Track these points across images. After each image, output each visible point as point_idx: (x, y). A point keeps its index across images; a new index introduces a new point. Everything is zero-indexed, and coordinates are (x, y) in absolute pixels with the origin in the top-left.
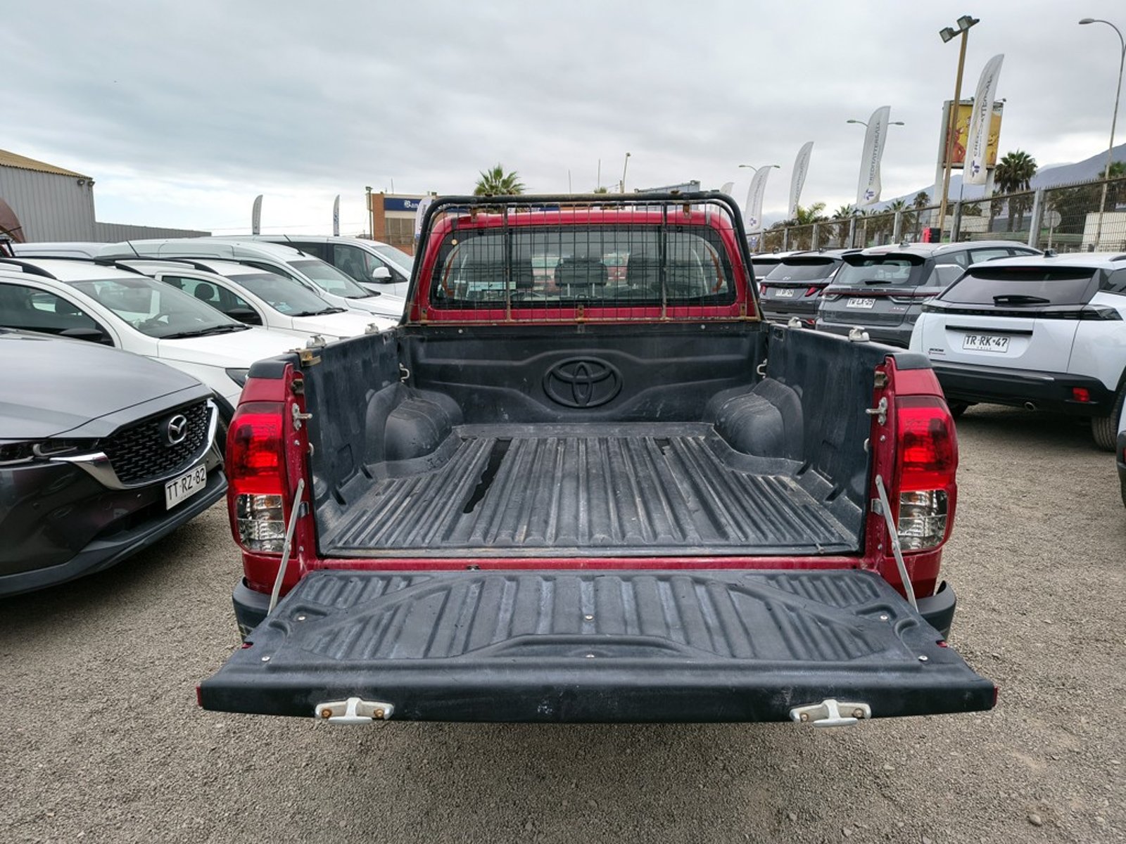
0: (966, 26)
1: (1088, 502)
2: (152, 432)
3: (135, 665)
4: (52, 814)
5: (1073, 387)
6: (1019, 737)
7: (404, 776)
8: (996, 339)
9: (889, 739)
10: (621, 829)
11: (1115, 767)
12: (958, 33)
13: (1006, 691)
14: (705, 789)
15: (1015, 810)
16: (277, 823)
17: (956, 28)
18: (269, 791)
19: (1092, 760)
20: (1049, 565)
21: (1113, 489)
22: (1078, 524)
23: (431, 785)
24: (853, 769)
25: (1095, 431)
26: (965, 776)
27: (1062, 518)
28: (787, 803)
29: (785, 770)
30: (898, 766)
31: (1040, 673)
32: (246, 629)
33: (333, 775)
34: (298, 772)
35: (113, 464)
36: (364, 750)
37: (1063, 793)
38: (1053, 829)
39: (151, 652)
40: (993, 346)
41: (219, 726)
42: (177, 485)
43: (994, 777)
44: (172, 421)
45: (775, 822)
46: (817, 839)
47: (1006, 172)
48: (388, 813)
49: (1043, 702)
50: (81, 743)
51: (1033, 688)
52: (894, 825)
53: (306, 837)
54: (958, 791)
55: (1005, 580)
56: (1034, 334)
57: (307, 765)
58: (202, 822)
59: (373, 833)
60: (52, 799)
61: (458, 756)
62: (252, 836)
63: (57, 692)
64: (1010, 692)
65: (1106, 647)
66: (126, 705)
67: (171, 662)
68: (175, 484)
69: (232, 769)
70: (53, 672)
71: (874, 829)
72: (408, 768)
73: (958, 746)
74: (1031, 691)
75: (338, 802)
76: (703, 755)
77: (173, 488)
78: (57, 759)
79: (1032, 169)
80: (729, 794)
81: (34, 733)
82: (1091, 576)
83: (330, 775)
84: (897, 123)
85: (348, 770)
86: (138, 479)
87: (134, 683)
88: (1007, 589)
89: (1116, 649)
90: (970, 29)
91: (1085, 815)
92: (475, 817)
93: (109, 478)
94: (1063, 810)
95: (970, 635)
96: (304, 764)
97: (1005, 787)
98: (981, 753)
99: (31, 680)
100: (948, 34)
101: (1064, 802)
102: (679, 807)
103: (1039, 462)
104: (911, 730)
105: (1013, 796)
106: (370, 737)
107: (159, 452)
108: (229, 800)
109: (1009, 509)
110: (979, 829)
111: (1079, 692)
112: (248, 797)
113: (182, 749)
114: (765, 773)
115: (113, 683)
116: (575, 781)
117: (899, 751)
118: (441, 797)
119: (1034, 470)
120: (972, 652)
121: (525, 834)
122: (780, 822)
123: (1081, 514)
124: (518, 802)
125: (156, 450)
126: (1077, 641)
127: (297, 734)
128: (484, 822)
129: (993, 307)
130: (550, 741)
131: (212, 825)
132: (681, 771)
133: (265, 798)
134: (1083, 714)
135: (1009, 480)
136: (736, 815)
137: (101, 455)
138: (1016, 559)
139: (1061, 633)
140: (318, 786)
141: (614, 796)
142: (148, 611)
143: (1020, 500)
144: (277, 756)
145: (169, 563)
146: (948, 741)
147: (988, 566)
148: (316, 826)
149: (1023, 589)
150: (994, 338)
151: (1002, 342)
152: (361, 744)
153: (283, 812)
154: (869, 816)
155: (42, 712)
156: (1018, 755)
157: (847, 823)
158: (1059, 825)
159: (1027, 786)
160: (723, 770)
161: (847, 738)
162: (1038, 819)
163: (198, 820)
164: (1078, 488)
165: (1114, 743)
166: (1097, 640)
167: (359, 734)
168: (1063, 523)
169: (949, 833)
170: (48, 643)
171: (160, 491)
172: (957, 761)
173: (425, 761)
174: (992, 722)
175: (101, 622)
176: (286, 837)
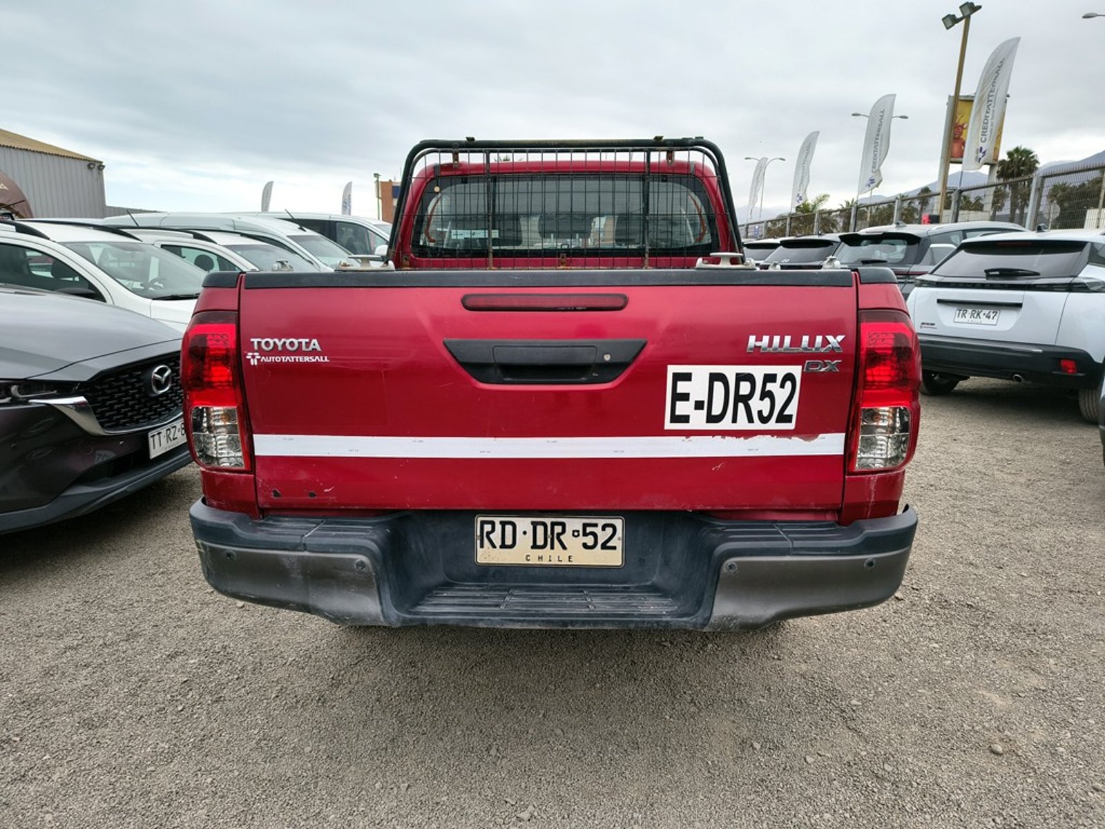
0: (968, 12)
1: (1071, 469)
2: (135, 380)
3: (113, 606)
4: (18, 739)
5: (1060, 359)
6: (987, 677)
7: (373, 707)
8: (986, 312)
9: (858, 678)
10: (584, 754)
11: (1080, 704)
12: (960, 19)
13: (978, 636)
14: (672, 719)
15: (977, 741)
16: (241, 749)
17: (959, 15)
18: (236, 719)
19: (1058, 697)
20: (1028, 524)
21: (1097, 458)
22: (1060, 488)
23: (399, 715)
24: (820, 704)
25: (1081, 403)
26: (931, 711)
27: (1046, 483)
28: (752, 733)
29: (752, 703)
30: (865, 701)
31: (1012, 620)
32: (203, 544)
33: (302, 707)
34: (268, 704)
35: (95, 410)
36: (336, 684)
37: (1027, 726)
38: (1014, 757)
39: (130, 595)
40: (983, 319)
41: (192, 661)
42: (161, 435)
43: (960, 712)
44: (156, 370)
45: (739, 750)
46: (779, 765)
47: (1008, 168)
48: (354, 740)
49: (1013, 646)
50: (52, 675)
51: (1004, 634)
52: (857, 754)
53: (270, 761)
54: (923, 724)
55: (984, 538)
56: (1024, 305)
57: (277, 697)
58: (167, 747)
59: (337, 758)
60: (20, 725)
61: (428, 690)
62: (216, 760)
63: (33, 630)
64: (981, 636)
65: (1079, 597)
66: (101, 642)
67: (149, 604)
68: (159, 433)
69: (202, 700)
70: (31, 612)
71: (836, 757)
72: (378, 700)
73: (926, 684)
74: (1002, 635)
75: (304, 730)
76: (671, 690)
77: (156, 438)
78: (28, 690)
79: (1034, 164)
80: (695, 725)
81: (6, 666)
82: (1070, 535)
83: (299, 706)
84: (901, 117)
85: (318, 701)
86: (121, 427)
87: (111, 622)
88: (986, 545)
89: (1088, 600)
90: (972, 16)
91: (1046, 746)
92: (440, 743)
93: (89, 424)
94: (1025, 741)
95: (945, 586)
96: (274, 696)
97: (970, 720)
98: (949, 690)
99: (9, 619)
100: (951, 21)
101: (1027, 734)
102: (644, 736)
103: (1026, 433)
104: (881, 669)
105: (977, 728)
106: (342, 672)
107: (143, 401)
108: (195, 728)
109: (993, 474)
110: (941, 758)
111: (1050, 637)
112: (215, 725)
113: (154, 681)
114: (732, 706)
115: (90, 623)
116: (543, 711)
117: (867, 689)
118: (408, 726)
119: (1019, 441)
120: (946, 601)
121: (489, 759)
122: (743, 750)
123: (1063, 480)
124: (484, 730)
125: (139, 399)
126: (1051, 593)
127: (270, 669)
128: (448, 748)
129: (984, 281)
130: (522, 677)
131: (176, 749)
132: (649, 704)
133: (232, 726)
134: (1052, 657)
135: (995, 449)
136: (700, 744)
137: (82, 399)
138: (997, 519)
139: (1036, 585)
140: (286, 716)
141: (581, 725)
142: (131, 558)
143: (1004, 467)
144: (248, 688)
145: (156, 515)
146: (917, 679)
147: (968, 525)
148: (280, 751)
149: (1002, 545)
150: (984, 311)
151: (992, 315)
152: (333, 678)
153: (249, 738)
154: (832, 746)
155: (17, 647)
156: (984, 693)
157: (810, 752)
158: (1020, 754)
159: (991, 719)
160: (690, 703)
161: (816, 676)
162: (999, 749)
163: (163, 745)
164: (1063, 457)
165: (1080, 682)
166: (1071, 591)
167: (332, 669)
168: (1045, 488)
169: (910, 760)
170: (28, 586)
171: (143, 439)
172: (924, 698)
173: (395, 694)
174: (961, 662)
175: (83, 568)
176: (250, 761)
